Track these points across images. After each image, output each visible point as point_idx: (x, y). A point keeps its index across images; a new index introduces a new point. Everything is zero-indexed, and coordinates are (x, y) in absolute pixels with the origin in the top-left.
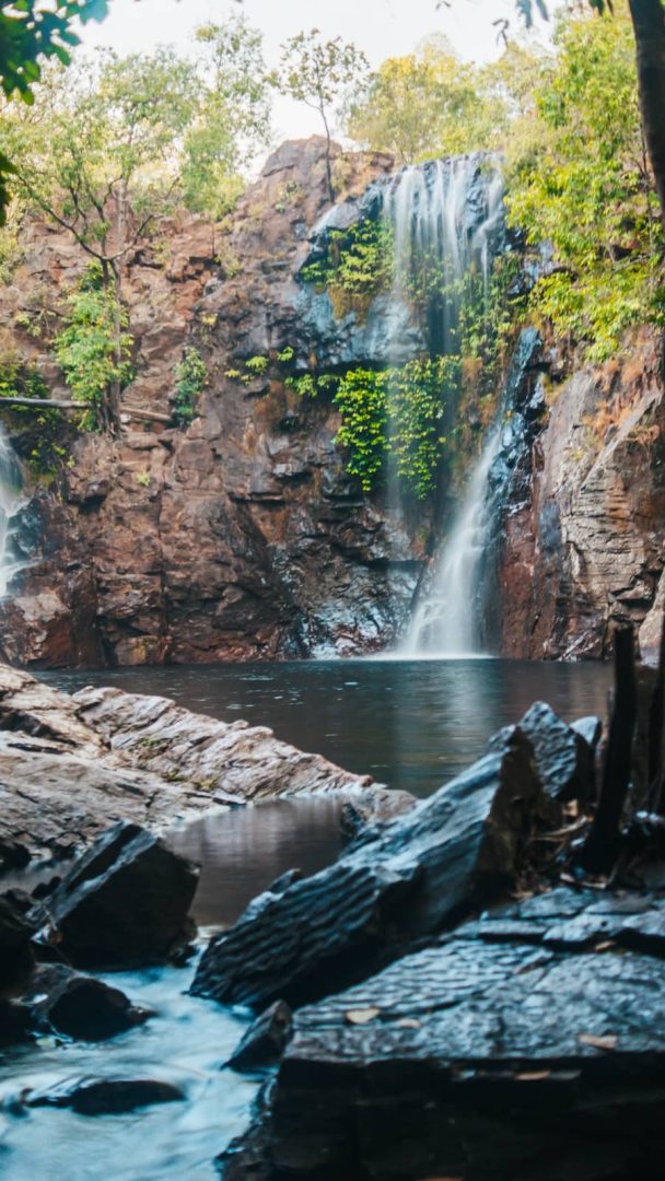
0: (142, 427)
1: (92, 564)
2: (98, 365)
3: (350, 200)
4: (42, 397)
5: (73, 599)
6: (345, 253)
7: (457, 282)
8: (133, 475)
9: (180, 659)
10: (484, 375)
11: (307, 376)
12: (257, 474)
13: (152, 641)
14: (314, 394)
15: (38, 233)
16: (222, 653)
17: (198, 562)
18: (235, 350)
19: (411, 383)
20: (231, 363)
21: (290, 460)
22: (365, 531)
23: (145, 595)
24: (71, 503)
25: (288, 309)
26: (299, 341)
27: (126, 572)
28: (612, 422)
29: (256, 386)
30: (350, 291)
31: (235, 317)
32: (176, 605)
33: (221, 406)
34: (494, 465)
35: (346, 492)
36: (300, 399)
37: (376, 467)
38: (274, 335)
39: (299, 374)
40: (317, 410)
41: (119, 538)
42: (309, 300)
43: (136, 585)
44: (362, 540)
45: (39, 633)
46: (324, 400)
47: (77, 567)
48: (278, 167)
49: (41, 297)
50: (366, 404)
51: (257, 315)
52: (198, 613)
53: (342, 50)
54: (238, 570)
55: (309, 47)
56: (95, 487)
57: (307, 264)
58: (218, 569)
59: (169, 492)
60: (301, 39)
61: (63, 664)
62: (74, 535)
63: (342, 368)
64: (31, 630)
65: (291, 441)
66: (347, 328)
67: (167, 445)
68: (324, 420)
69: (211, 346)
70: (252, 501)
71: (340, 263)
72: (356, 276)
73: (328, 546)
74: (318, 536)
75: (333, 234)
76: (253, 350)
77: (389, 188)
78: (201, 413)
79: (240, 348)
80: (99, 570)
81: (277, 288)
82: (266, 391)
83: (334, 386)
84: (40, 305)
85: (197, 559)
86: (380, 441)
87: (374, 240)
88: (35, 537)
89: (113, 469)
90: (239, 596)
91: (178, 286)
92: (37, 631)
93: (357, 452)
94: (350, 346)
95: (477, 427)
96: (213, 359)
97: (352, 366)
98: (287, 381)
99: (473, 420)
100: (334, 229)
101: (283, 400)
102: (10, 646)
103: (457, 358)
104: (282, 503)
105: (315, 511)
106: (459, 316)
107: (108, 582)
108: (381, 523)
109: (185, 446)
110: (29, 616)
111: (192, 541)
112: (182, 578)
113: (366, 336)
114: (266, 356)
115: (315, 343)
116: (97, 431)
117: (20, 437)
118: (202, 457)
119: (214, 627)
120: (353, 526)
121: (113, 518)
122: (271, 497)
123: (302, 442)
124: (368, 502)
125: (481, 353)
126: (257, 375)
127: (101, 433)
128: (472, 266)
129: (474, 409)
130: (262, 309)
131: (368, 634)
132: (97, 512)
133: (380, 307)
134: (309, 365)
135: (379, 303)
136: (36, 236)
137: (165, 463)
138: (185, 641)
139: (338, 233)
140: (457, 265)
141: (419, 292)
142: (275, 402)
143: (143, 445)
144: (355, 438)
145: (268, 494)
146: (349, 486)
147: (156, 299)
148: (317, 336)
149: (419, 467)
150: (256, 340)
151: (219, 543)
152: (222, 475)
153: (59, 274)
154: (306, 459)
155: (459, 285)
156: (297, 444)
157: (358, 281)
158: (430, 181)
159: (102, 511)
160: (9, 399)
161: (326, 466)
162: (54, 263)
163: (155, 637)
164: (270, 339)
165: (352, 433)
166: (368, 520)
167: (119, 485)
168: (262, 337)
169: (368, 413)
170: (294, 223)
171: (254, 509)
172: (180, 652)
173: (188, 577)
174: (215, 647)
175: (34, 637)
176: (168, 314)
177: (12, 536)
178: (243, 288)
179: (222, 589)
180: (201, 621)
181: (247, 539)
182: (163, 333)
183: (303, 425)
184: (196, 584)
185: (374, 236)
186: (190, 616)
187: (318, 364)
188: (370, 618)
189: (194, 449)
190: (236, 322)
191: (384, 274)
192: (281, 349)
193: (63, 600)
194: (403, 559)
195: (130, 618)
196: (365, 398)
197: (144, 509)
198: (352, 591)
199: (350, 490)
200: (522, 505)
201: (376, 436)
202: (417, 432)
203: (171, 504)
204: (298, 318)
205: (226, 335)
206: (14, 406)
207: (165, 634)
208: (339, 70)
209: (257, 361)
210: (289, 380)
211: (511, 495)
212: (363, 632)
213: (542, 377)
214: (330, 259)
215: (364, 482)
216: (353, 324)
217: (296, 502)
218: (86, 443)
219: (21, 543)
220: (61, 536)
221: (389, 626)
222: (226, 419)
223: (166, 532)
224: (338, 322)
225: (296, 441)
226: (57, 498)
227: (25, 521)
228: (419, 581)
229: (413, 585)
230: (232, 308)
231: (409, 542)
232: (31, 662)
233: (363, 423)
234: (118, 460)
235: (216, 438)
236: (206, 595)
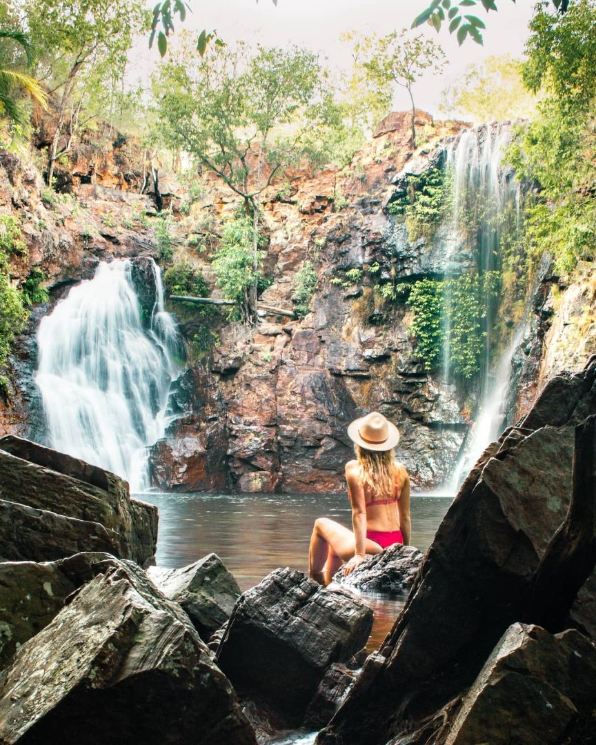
0: (274, 319)
1: (227, 417)
2: (239, 272)
3: (424, 153)
4: (204, 296)
5: (209, 443)
6: (419, 193)
7: (499, 215)
8: (259, 353)
9: (288, 489)
10: (517, 286)
11: (389, 284)
12: (351, 355)
13: (266, 475)
14: (394, 297)
15: (210, 178)
16: (319, 487)
17: (303, 419)
18: (339, 264)
19: (464, 290)
20: (335, 273)
21: (376, 346)
22: (427, 401)
23: (263, 441)
24: (214, 372)
25: (376, 234)
26: (384, 258)
27: (250, 424)
28: (592, 322)
29: (353, 290)
30: (421, 221)
31: (340, 239)
32: (286, 450)
33: (327, 305)
34: (516, 353)
35: (414, 371)
36: (384, 301)
37: (436, 352)
38: (367, 253)
39: (383, 283)
40: (396, 309)
41: (247, 399)
42: (392, 228)
43: (257, 434)
44: (424, 407)
45: (181, 465)
46: (401, 301)
47: (215, 419)
48: (384, 131)
49: (208, 224)
50: (429, 306)
51: (355, 238)
52: (303, 456)
53: (424, 43)
54: (333, 426)
55: (400, 41)
56: (231, 362)
57: (392, 200)
58: (318, 425)
59: (284, 366)
60: (395, 36)
61: (198, 489)
62: (215, 397)
63: (413, 278)
64: (176, 462)
65: (377, 332)
66: (418, 248)
67: (289, 332)
68: (402, 317)
69: (321, 260)
70: (347, 376)
71: (415, 200)
72: (426, 210)
73: (400, 411)
74: (393, 403)
75: (410, 179)
76: (351, 263)
77: (451, 145)
78: (312, 309)
79: (341, 262)
80: (231, 422)
81: (369, 219)
82: (359, 295)
83: (408, 291)
84: (206, 229)
85: (302, 416)
86: (439, 333)
87: (439, 183)
88: (188, 397)
89: (247, 349)
90: (333, 444)
91: (306, 217)
92: (180, 464)
93: (422, 341)
94: (420, 261)
95: (510, 325)
96: (323, 270)
97: (419, 277)
98: (375, 287)
99: (507, 319)
100: (411, 175)
101: (371, 301)
102: (161, 474)
103: (498, 272)
104: (368, 378)
105: (391, 384)
106: (500, 241)
107: (237, 431)
108: (439, 395)
109: (298, 333)
110: (175, 453)
111: (300, 403)
112: (290, 430)
113: (431, 255)
114: (360, 268)
115: (395, 260)
116: (239, 321)
117: (186, 325)
118: (311, 342)
119: (314, 467)
120: (418, 396)
121: (243, 384)
122: (361, 373)
123: (384, 333)
124: (430, 379)
125: (515, 269)
126: (354, 282)
127: (243, 323)
128: (510, 205)
129: (508, 312)
130: (359, 234)
131: (426, 478)
132: (232, 380)
133: (443, 234)
134: (391, 276)
135: (442, 230)
136: (208, 180)
137: (286, 345)
138: (293, 477)
139: (413, 177)
140: (499, 203)
141: (472, 222)
142: (366, 302)
143: (270, 332)
144: (420, 331)
145: (359, 370)
146: (416, 367)
147: (289, 226)
148: (396, 255)
149: (467, 354)
150: (354, 257)
151: (319, 406)
152: (325, 356)
153: (221, 208)
154: (387, 346)
155: (500, 217)
156: (381, 334)
157: (428, 213)
158: (481, 141)
159: (235, 379)
160: (180, 297)
161: (400, 351)
162: (218, 200)
163: (268, 473)
164: (364, 256)
165: (419, 327)
166: (429, 392)
167: (249, 360)
168: (359, 255)
169: (431, 312)
170: (388, 171)
171: (349, 381)
172: (289, 485)
173: (296, 430)
174: (314, 482)
175: (178, 468)
176: (298, 238)
177: (172, 395)
178: (346, 218)
179: (320, 440)
180: (304, 463)
181: (341, 404)
182: (293, 251)
183: (386, 320)
184: (301, 435)
185: (440, 180)
186: (297, 458)
187: (397, 275)
188: (428, 465)
189: (304, 335)
190: (339, 243)
191: (447, 209)
192: (371, 264)
193: (202, 443)
194: (453, 422)
195: (251, 458)
196: (429, 301)
197: (266, 379)
198: (416, 445)
199: (417, 370)
200: (530, 383)
201: (435, 329)
202: (466, 327)
203: (286, 375)
204: (383, 240)
205: (332, 253)
206: (184, 302)
207: (277, 471)
208: (422, 58)
209: (353, 272)
210: (377, 287)
211: (524, 376)
212: (422, 476)
213: (554, 288)
214: (408, 197)
215: (426, 363)
216: (422, 245)
217: (378, 377)
218: (230, 329)
219: (178, 400)
220: (206, 396)
221: (441, 472)
222: (330, 315)
223: (281, 396)
224: (411, 244)
225: (380, 332)
226: (205, 369)
227: (182, 385)
228: (465, 439)
229: (460, 442)
230: (338, 232)
231: (459, 410)
232: (175, 486)
233: (427, 319)
234: (251, 343)
235: (322, 329)
236: (308, 444)
